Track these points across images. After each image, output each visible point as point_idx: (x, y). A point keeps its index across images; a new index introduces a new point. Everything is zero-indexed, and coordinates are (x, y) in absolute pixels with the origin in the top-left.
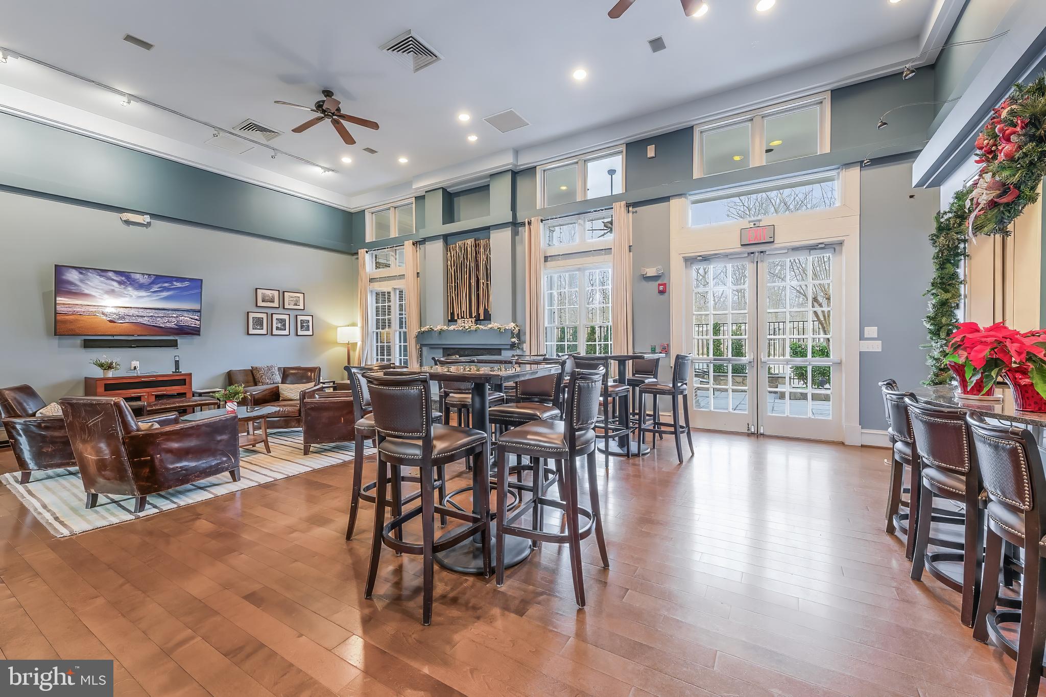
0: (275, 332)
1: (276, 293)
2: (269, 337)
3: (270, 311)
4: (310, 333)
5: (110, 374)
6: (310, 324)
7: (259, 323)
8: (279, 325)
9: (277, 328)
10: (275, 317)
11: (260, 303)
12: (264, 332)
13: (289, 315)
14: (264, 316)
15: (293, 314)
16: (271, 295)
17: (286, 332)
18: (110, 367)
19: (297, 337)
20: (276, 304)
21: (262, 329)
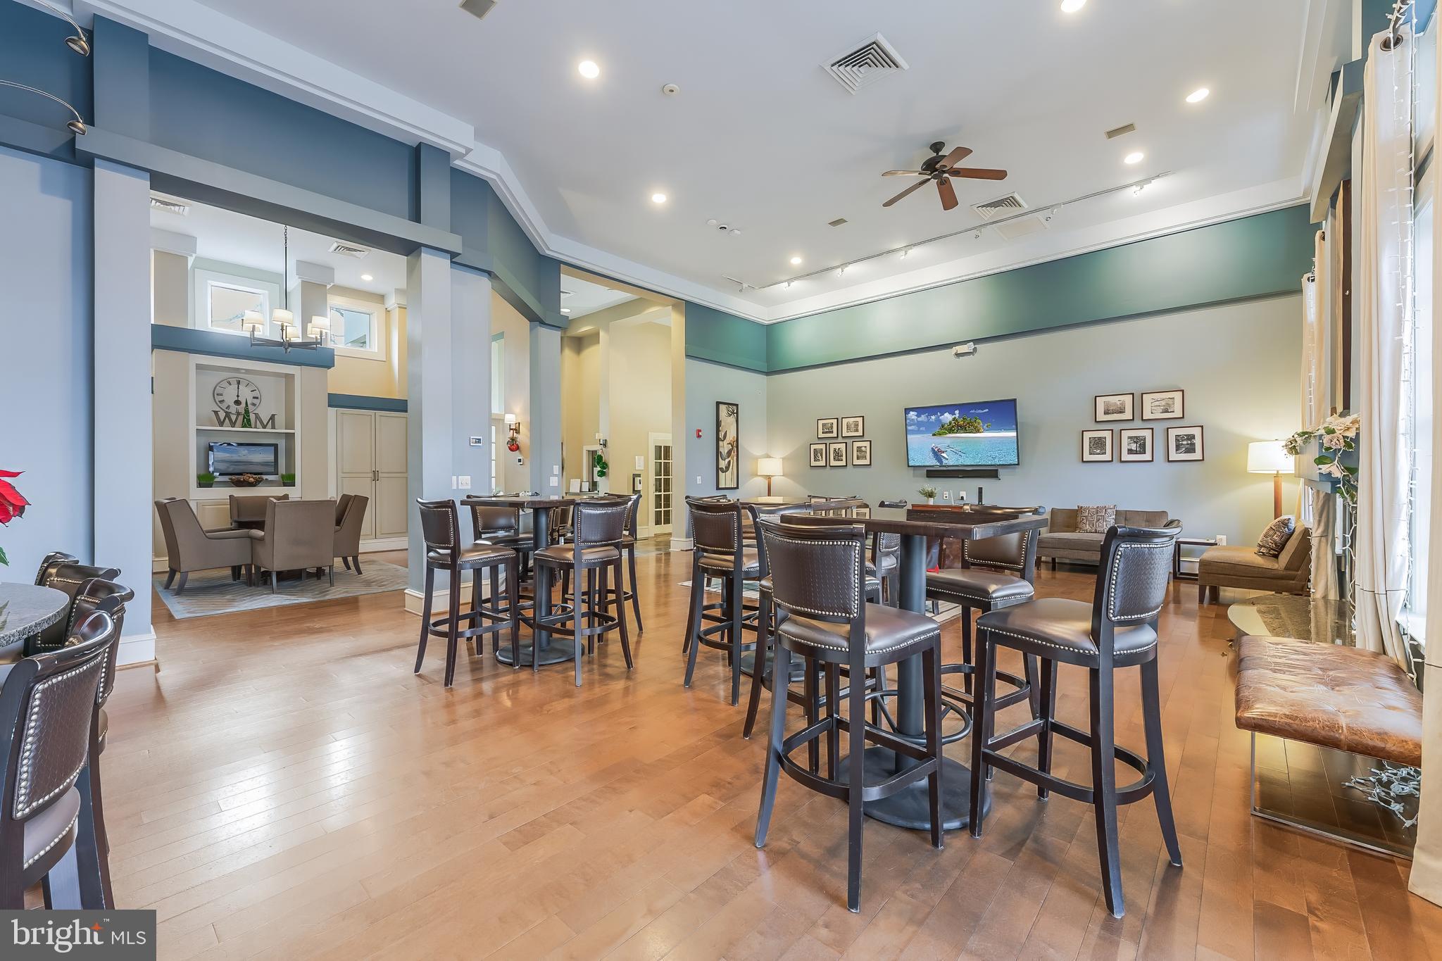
0: (1126, 457)
1: (1128, 399)
2: (1116, 463)
3: (1116, 427)
4: (1197, 455)
5: (931, 502)
6: (1198, 441)
7: (1098, 444)
8: (1134, 447)
9: (1130, 452)
10: (1125, 434)
11: (1101, 417)
12: (1107, 457)
13: (1152, 429)
14: (1107, 435)
15: (1159, 428)
16: (1118, 403)
17: (1147, 457)
18: (931, 495)
19: (1168, 463)
20: (1128, 415)
21: (1105, 453)
